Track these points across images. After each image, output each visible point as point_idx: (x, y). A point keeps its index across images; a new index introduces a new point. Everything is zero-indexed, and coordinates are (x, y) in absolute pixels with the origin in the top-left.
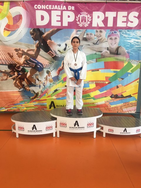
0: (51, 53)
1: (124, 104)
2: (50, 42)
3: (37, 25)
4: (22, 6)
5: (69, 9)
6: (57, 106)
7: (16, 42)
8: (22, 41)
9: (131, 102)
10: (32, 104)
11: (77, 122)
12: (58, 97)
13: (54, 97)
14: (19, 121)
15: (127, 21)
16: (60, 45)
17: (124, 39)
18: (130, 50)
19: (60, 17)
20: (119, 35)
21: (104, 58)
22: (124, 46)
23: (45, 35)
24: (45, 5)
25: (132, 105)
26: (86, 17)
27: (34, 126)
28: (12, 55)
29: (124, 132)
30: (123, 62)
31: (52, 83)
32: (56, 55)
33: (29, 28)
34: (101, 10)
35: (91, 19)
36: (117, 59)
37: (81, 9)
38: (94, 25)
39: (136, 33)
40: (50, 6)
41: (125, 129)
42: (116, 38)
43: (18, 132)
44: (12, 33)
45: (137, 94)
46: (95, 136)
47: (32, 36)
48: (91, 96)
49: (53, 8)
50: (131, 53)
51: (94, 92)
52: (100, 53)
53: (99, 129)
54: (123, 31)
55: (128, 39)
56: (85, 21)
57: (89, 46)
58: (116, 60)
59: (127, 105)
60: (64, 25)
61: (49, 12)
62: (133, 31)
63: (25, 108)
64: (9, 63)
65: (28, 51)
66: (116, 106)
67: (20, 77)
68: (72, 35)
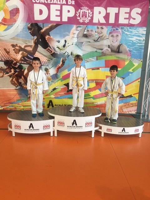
0: (49, 50)
1: (124, 105)
2: (48, 37)
3: (35, 19)
5: (69, 3)
6: (55, 105)
7: (13, 37)
8: (19, 36)
9: (131, 102)
11: (75, 121)
12: (57, 96)
13: (53, 96)
14: (15, 119)
15: (130, 18)
16: (59, 42)
17: (126, 36)
18: (132, 49)
19: (59, 12)
20: (121, 33)
21: (105, 56)
22: (126, 43)
23: (43, 30)
25: (132, 105)
26: (86, 12)
27: (31, 124)
28: (8, 51)
29: (122, 131)
30: (124, 60)
31: (50, 81)
32: (55, 52)
33: (26, 22)
34: (102, 5)
35: (92, 15)
36: (119, 58)
37: (82, 4)
38: (95, 21)
39: (138, 31)
41: (124, 129)
42: (118, 36)
43: (14, 130)
45: (138, 94)
46: (93, 136)
47: (30, 31)
48: (90, 96)
49: (52, 2)
51: (93, 91)
52: (100, 51)
53: (97, 128)
54: (125, 28)
55: (130, 37)
56: (86, 17)
57: (89, 43)
58: (117, 59)
59: (128, 105)
60: (63, 20)
61: (48, 6)
62: (135, 29)
63: (22, 107)
64: (5, 60)
67: (16, 74)
68: (71, 31)
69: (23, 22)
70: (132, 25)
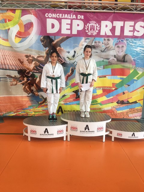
0: (60, 59)
1: (130, 110)
2: (59, 49)
3: (47, 33)
4: (34, 15)
5: (78, 18)
6: (64, 111)
7: (27, 48)
8: (33, 47)
9: (136, 108)
10: (40, 109)
12: (66, 102)
13: (62, 103)
14: (31, 124)
15: (134, 30)
16: (69, 52)
17: (131, 47)
19: (70, 25)
21: (111, 65)
22: (131, 53)
23: (55, 42)
24: (55, 14)
25: (138, 110)
26: (94, 26)
28: (22, 61)
29: (132, 136)
30: (129, 69)
32: (65, 62)
33: (40, 35)
34: (109, 19)
35: (99, 28)
37: (90, 18)
38: (102, 33)
39: (142, 42)
40: (61, 15)
41: (134, 133)
42: (123, 47)
44: (23, 40)
45: (143, 101)
46: (104, 140)
47: (42, 43)
48: (98, 102)
49: (63, 17)
50: (137, 60)
51: (101, 98)
52: (107, 61)
54: (130, 39)
55: (134, 48)
56: (94, 30)
57: (96, 54)
58: (123, 67)
59: (133, 111)
60: (73, 33)
61: (59, 20)
62: (139, 40)
63: (33, 113)
65: (38, 57)
66: (122, 111)
67: (29, 83)
68: (81, 43)
69: (37, 35)
70: (136, 37)
